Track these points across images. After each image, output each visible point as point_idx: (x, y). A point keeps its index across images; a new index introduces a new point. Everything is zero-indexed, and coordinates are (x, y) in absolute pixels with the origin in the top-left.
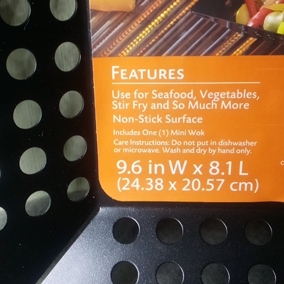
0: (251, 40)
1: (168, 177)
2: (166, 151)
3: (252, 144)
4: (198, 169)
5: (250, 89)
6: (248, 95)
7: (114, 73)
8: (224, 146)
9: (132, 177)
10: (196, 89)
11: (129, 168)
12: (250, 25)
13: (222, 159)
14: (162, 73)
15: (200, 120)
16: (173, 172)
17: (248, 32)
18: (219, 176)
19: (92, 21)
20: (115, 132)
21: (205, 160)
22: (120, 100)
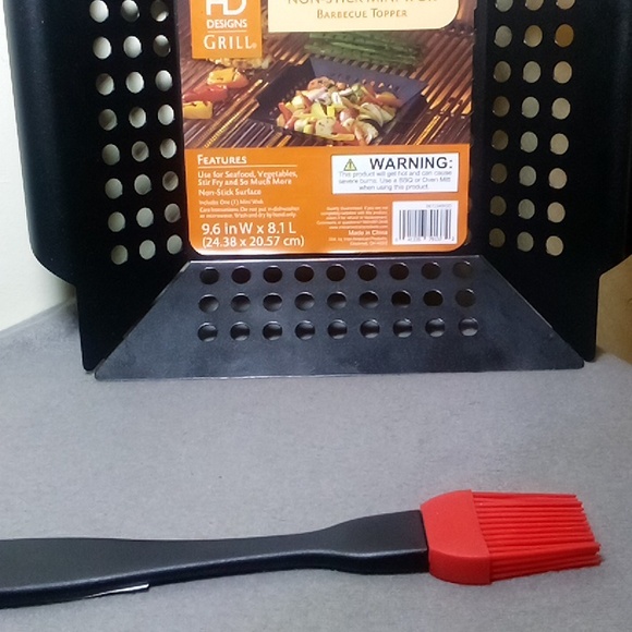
0: (288, 137)
1: (239, 236)
2: (237, 215)
3: (296, 209)
4: (260, 230)
5: (291, 170)
6: (290, 174)
7: (199, 160)
8: (277, 211)
9: (214, 237)
10: (255, 170)
11: (211, 230)
12: (286, 127)
13: (277, 221)
14: (232, 159)
15: (259, 192)
16: (243, 232)
17: (285, 132)
18: (275, 234)
19: (185, 125)
20: (201, 203)
21: (265, 222)
22: (203, 179)
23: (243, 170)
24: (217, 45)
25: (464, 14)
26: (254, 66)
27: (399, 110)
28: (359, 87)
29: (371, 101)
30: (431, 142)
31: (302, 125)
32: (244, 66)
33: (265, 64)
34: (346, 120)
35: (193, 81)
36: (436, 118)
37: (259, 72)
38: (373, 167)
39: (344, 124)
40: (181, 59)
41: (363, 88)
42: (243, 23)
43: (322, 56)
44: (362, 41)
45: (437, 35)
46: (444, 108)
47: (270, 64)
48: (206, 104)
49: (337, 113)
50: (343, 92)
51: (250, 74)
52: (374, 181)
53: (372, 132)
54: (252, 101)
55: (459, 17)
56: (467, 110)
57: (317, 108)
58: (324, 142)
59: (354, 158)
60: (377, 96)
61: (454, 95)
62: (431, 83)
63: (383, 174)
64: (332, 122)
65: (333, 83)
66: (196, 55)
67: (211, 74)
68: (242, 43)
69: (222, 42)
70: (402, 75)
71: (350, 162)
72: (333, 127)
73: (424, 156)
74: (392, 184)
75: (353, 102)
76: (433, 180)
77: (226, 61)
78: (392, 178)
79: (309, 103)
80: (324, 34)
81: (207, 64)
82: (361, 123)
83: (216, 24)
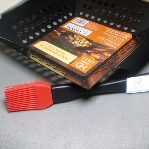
3: (103, 33)
4: (114, 33)
6: (98, 37)
7: (116, 47)
8: (107, 34)
10: (105, 41)
11: (125, 37)
12: (91, 43)
13: (109, 33)
15: (108, 38)
16: (118, 34)
19: (113, 53)
20: (123, 42)
21: (111, 34)
22: (118, 45)
23: (108, 42)
24: (91, 61)
26: (87, 54)
27: (66, 36)
29: (70, 39)
30: (66, 30)
31: (87, 42)
33: (84, 53)
34: (78, 39)
36: (61, 32)
38: (81, 31)
41: (69, 41)
42: (81, 61)
43: (71, 49)
44: (61, 47)
45: (47, 41)
46: (58, 32)
48: (104, 54)
49: (78, 41)
51: (89, 54)
52: (83, 30)
54: (93, 50)
56: (55, 30)
59: (83, 34)
60: (68, 39)
61: (54, 33)
62: (56, 36)
64: (81, 40)
67: (98, 57)
68: (85, 58)
70: (60, 39)
73: (69, 29)
74: (80, 28)
76: (72, 26)
77: (92, 58)
79: (82, 44)
80: (67, 51)
81: (97, 59)
82: (76, 37)
83: (88, 64)
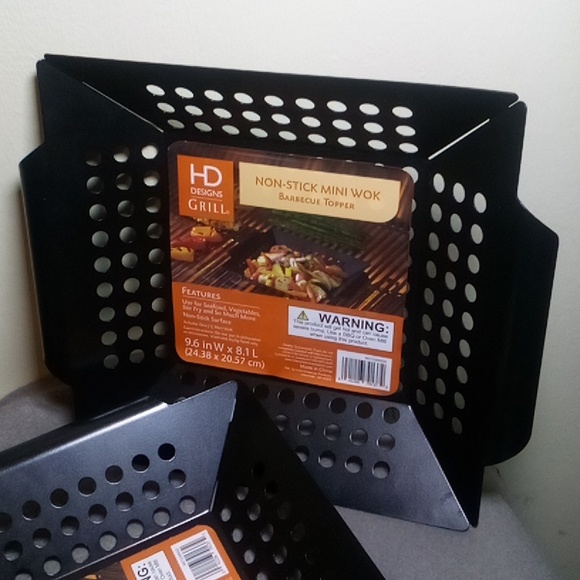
1: (213, 352)
2: (212, 336)
3: (259, 340)
4: (230, 350)
5: (255, 310)
6: (254, 314)
7: (184, 291)
8: (244, 339)
9: (194, 349)
10: (227, 305)
11: (192, 343)
12: (252, 278)
14: (209, 295)
15: (230, 323)
16: (217, 349)
17: (251, 282)
18: (242, 356)
19: (172, 264)
20: (185, 322)
22: (186, 305)
23: (217, 304)
24: (199, 207)
25: (403, 215)
26: (228, 228)
27: (344, 280)
28: (312, 259)
29: (321, 270)
30: (371, 310)
31: (264, 278)
32: (219, 226)
33: (236, 228)
34: (300, 281)
35: (180, 232)
36: (376, 293)
37: (231, 233)
38: (322, 321)
39: (299, 284)
40: (171, 214)
41: (316, 260)
42: (220, 194)
43: (283, 229)
44: (315, 222)
45: (379, 228)
46: (383, 286)
47: (240, 228)
48: (189, 250)
49: (293, 275)
50: (298, 259)
51: (225, 233)
52: (323, 331)
53: (321, 294)
54: (225, 254)
55: (399, 216)
56: (403, 291)
57: (277, 268)
58: (282, 294)
59: (306, 311)
60: (327, 267)
61: (392, 277)
62: (373, 264)
63: (330, 327)
64: (288, 281)
65: (290, 250)
66: (182, 212)
67: (194, 229)
68: (219, 209)
69: (202, 206)
70: (349, 254)
71: (303, 313)
72: (289, 285)
73: (365, 320)
74: (337, 336)
75: (307, 268)
76: (371, 339)
77: (206, 221)
78: (337, 331)
79: (270, 264)
80: (284, 212)
81: (191, 221)
82: (312, 286)
83: (198, 191)
